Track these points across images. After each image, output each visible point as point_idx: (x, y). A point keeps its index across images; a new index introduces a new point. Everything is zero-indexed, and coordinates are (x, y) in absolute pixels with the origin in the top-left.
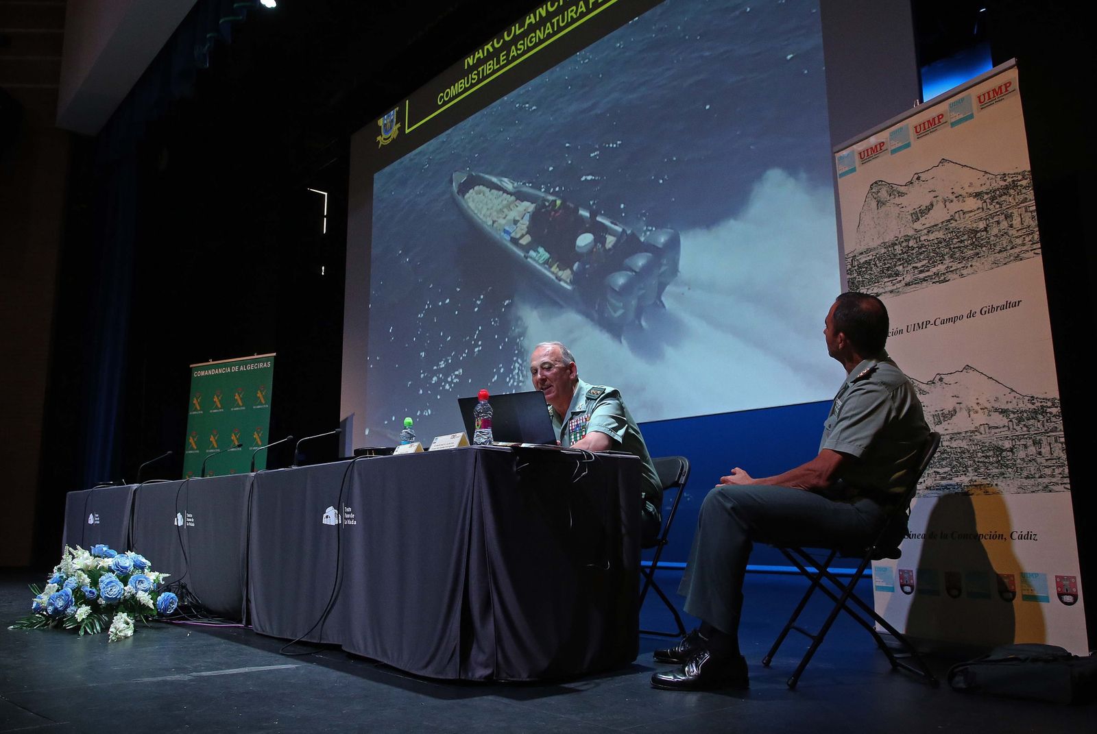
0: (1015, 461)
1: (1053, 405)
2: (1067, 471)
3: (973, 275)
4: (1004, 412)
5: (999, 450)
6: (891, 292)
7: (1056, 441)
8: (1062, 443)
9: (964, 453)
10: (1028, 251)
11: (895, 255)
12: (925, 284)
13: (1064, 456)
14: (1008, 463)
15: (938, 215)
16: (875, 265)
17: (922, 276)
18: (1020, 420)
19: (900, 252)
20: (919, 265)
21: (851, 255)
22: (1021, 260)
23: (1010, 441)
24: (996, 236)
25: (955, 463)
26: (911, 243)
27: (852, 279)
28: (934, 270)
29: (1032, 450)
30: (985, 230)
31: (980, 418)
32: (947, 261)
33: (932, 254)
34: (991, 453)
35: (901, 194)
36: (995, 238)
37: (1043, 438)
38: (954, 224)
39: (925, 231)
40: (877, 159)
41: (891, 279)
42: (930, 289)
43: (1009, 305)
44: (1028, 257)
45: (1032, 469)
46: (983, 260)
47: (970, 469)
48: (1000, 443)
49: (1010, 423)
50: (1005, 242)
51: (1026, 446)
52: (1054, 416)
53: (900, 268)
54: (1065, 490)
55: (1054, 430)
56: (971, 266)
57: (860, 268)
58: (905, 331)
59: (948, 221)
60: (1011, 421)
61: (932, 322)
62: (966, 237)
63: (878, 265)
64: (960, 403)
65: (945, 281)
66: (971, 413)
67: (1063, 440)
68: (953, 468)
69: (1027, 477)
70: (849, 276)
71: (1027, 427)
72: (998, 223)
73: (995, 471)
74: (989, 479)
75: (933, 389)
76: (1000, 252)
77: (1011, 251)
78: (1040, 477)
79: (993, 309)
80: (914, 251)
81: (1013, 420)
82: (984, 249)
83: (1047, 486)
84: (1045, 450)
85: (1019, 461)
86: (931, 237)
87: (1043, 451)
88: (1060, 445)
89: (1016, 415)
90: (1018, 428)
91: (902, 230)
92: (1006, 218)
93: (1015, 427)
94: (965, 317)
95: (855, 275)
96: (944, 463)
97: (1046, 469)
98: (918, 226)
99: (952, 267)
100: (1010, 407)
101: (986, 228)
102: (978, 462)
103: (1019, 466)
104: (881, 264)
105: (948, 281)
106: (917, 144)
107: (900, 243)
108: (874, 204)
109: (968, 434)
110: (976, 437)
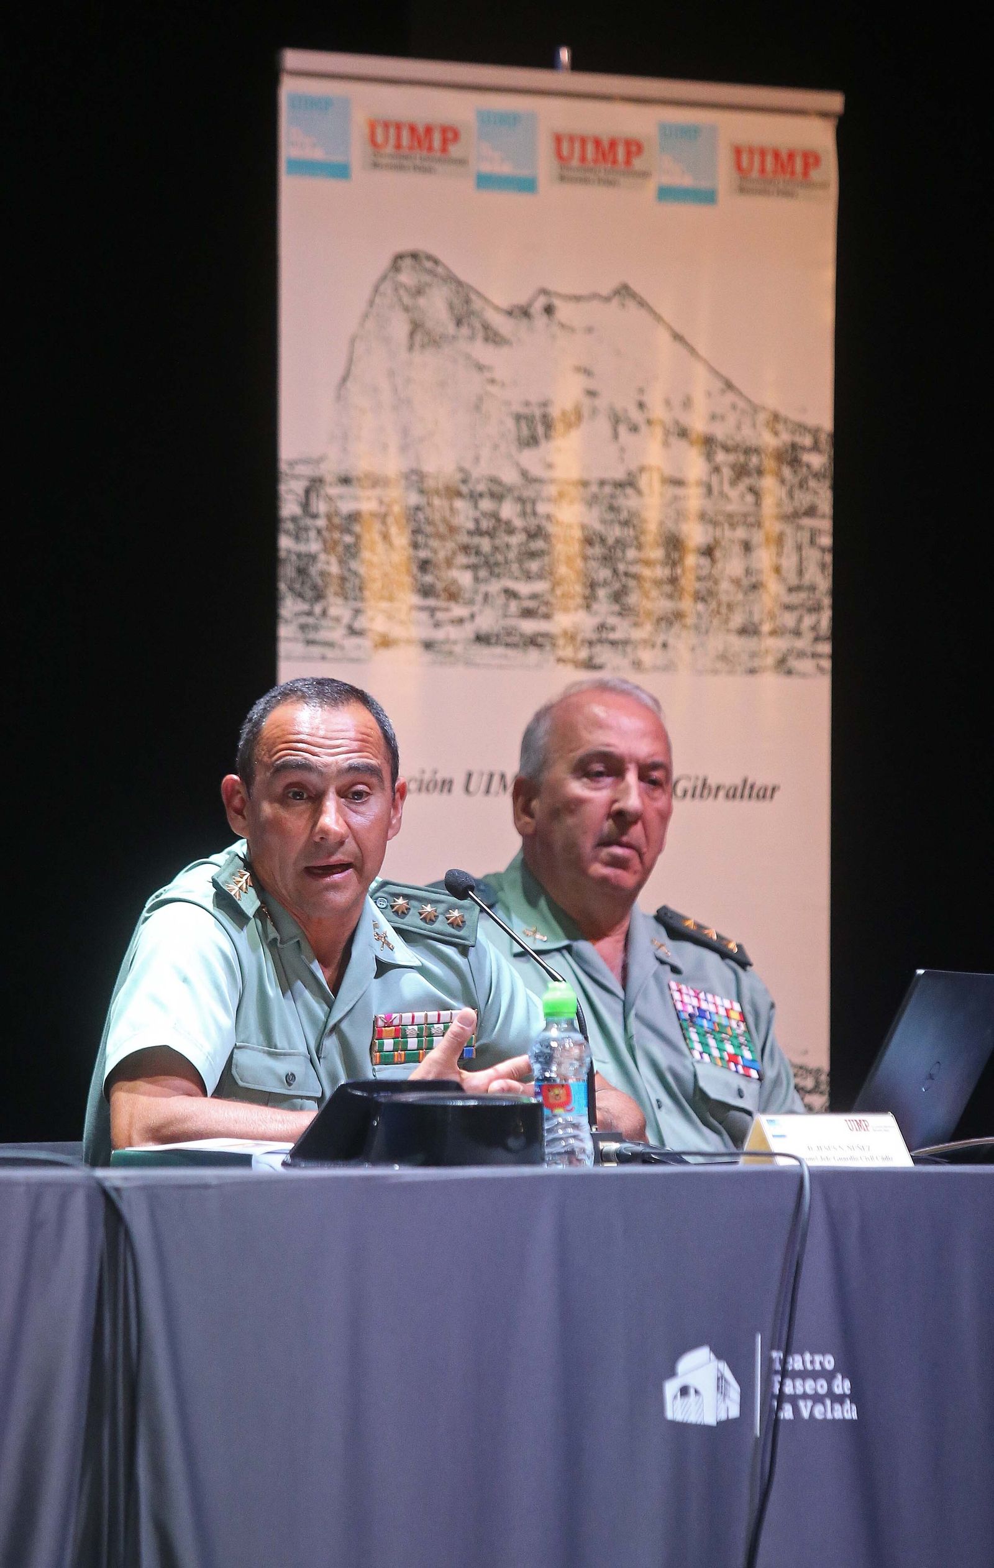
3: (667, 676)
6: (426, 646)
10: (802, 655)
11: (453, 530)
12: (533, 655)
17: (529, 626)
19: (470, 526)
21: (305, 470)
22: (789, 672)
24: (734, 582)
26: (508, 510)
27: (299, 556)
28: (562, 620)
30: (709, 553)
32: (605, 606)
35: (492, 337)
36: (731, 589)
38: (633, 500)
39: (553, 489)
43: (745, 791)
44: (804, 671)
46: (695, 639)
53: (465, 579)
56: (663, 646)
57: (331, 527)
58: (458, 787)
59: (619, 485)
63: (397, 543)
65: (591, 665)
72: (745, 545)
76: (741, 632)
77: (769, 642)
79: (707, 789)
80: (513, 540)
82: (700, 607)
91: (485, 453)
95: (314, 547)
98: (530, 461)
99: (613, 629)
101: (710, 548)
106: (558, 196)
107: (474, 497)
108: (400, 328)
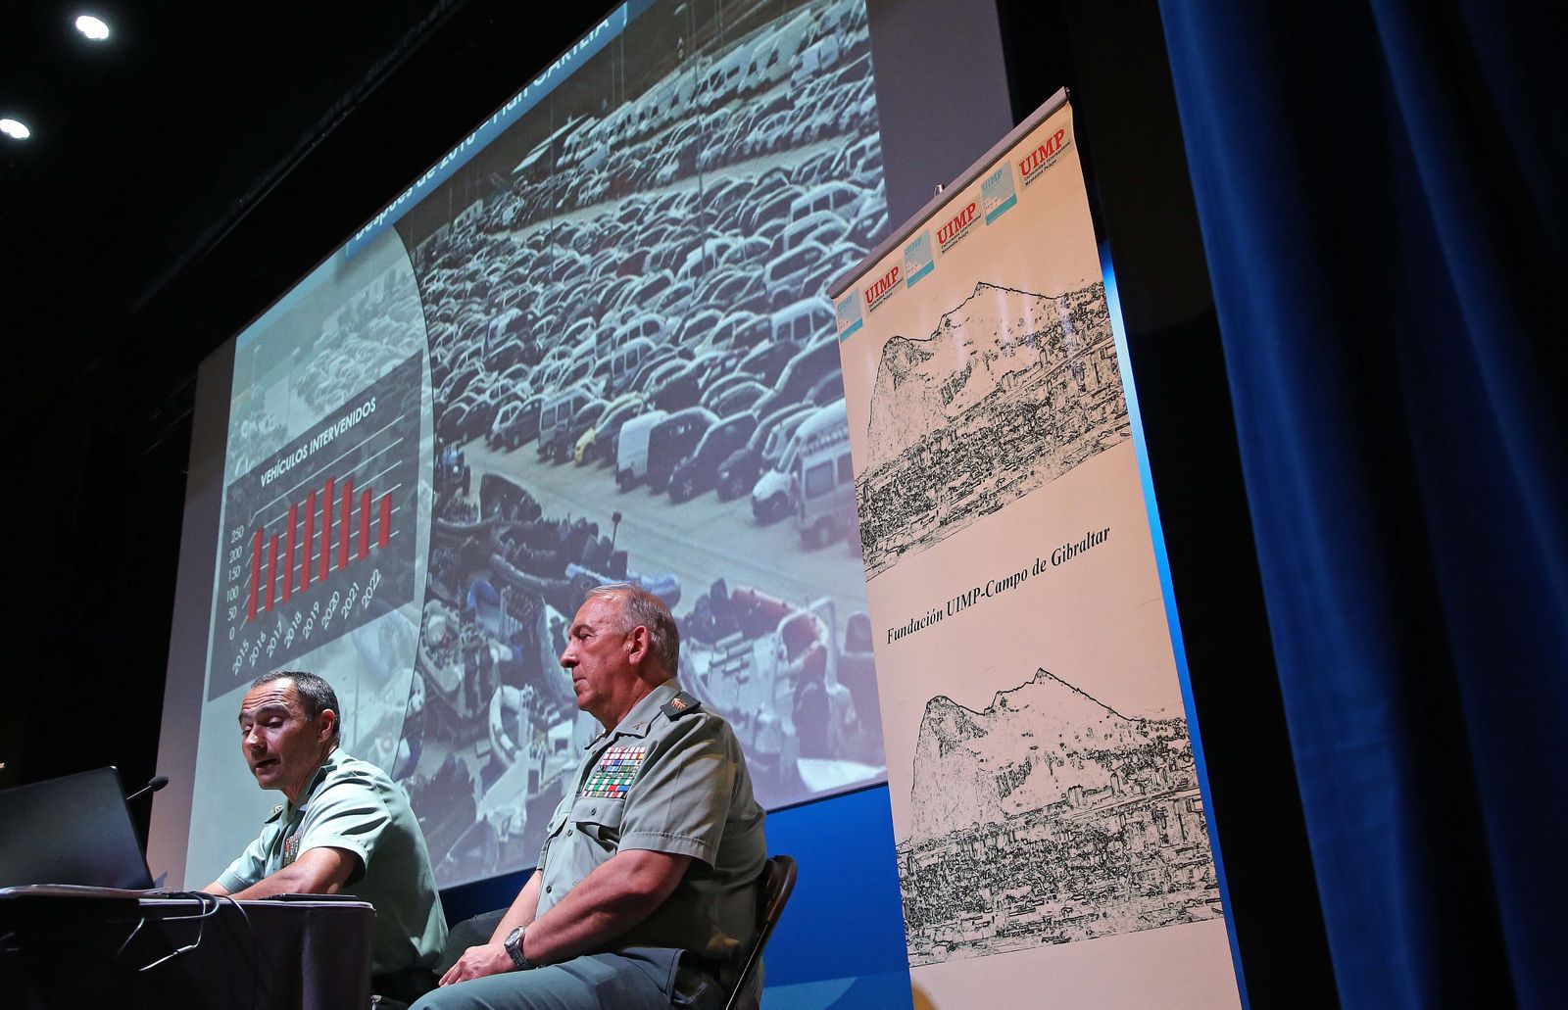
0: (1128, 860)
1: (1178, 735)
2: (1213, 872)
3: (1036, 492)
4: (1102, 757)
5: (1102, 838)
6: (922, 541)
7: (1189, 810)
8: (1199, 813)
9: (1050, 852)
10: (1111, 432)
11: (923, 471)
12: (968, 518)
13: (1206, 842)
14: (1117, 865)
15: (978, 388)
16: (897, 493)
18: (1128, 771)
19: (930, 464)
20: (957, 483)
21: (862, 480)
22: (1102, 450)
23: (1118, 818)
24: (1063, 411)
25: (1037, 875)
26: (945, 444)
27: (865, 524)
28: (979, 489)
29: (1153, 832)
30: (1048, 402)
31: (1068, 775)
32: (998, 468)
33: (975, 460)
34: (1090, 847)
35: (926, 357)
36: (1062, 415)
37: (1168, 805)
38: (1002, 399)
39: (963, 418)
40: (889, 300)
41: (920, 516)
42: (977, 526)
43: (1092, 541)
44: (1111, 443)
45: (1157, 873)
46: (1048, 459)
47: (1060, 885)
48: (1103, 823)
49: (1114, 779)
50: (1076, 421)
51: (1142, 826)
52: (1182, 756)
53: (932, 494)
54: (1215, 915)
55: (1184, 785)
56: (1032, 473)
57: (875, 501)
58: (945, 613)
59: (993, 394)
60: (1115, 775)
61: (983, 591)
62: (1020, 420)
63: (901, 493)
64: (1036, 748)
65: (997, 508)
66: (1054, 765)
67: (1199, 805)
68: (1035, 885)
69: (1151, 894)
70: (861, 520)
71: (1140, 785)
72: (1064, 385)
73: (1100, 885)
74: (1093, 904)
75: (993, 725)
76: (1072, 438)
77: (1087, 436)
78: (1171, 891)
79: (1070, 551)
80: (950, 458)
81: (1119, 773)
82: (1049, 437)
83: (1183, 911)
84: (1173, 831)
85: (1134, 860)
86: (972, 427)
87: (1169, 831)
88: (1197, 816)
89: (1121, 762)
90: (1126, 788)
91: (930, 421)
92: (1074, 375)
93: (1122, 787)
94: (1030, 573)
95: (870, 517)
96: (1020, 877)
97: (1179, 872)
98: (952, 410)
99: (1004, 480)
100: (1110, 746)
101: (1048, 399)
102: (1072, 869)
103: (1135, 870)
104: (905, 490)
105: (1001, 507)
106: (943, 263)
107: (929, 447)
108: (889, 380)
109: (1053, 811)
110: (1065, 816)
